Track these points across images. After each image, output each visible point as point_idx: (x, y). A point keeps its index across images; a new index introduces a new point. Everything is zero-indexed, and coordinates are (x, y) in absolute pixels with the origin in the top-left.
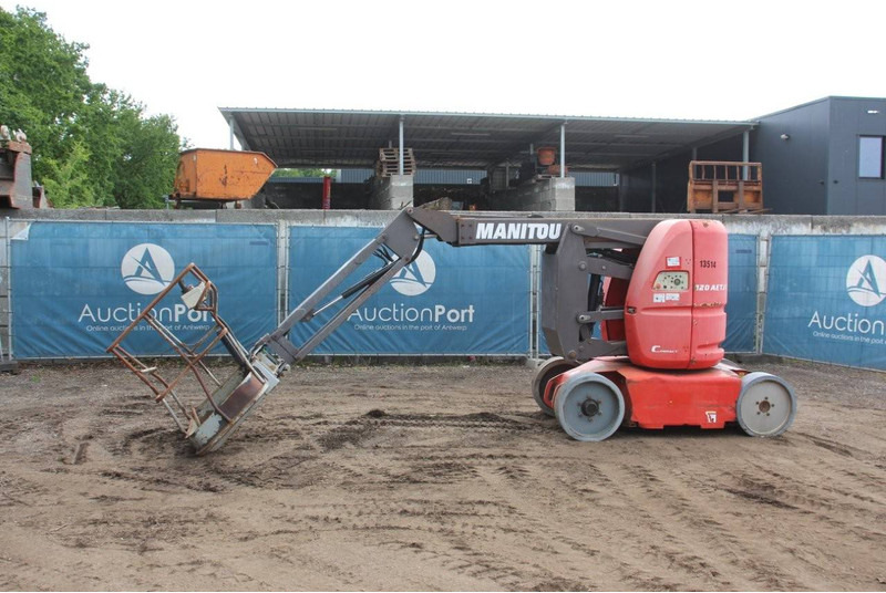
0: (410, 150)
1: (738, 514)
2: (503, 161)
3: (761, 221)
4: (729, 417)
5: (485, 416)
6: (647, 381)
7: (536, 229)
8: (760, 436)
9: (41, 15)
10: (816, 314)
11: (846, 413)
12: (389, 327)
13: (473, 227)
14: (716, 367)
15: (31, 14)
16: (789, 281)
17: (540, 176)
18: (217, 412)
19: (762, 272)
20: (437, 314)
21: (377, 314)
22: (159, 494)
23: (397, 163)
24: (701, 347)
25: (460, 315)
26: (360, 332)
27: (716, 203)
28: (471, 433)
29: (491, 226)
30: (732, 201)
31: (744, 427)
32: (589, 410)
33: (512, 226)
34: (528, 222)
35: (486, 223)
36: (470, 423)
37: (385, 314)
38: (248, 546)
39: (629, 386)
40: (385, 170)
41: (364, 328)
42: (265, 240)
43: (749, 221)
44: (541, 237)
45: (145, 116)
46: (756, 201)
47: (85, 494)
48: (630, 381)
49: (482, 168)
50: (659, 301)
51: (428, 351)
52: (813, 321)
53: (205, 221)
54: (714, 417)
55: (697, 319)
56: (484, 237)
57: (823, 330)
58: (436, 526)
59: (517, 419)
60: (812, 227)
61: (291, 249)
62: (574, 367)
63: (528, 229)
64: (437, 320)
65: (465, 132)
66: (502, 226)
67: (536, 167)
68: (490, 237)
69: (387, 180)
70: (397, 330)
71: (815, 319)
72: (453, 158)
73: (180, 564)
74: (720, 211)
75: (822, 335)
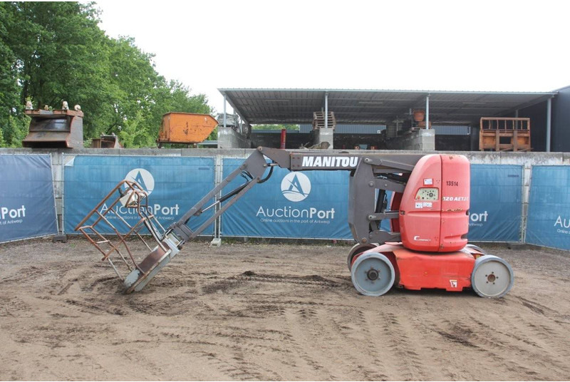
0: (332, 113)
1: (434, 349)
2: (395, 118)
3: (527, 156)
4: (467, 284)
5: (315, 278)
6: (410, 259)
7: (341, 161)
8: (487, 297)
9: (132, 39)
10: (559, 218)
11: (559, 285)
12: (282, 221)
13: (300, 159)
14: (462, 250)
15: (127, 39)
16: (546, 195)
17: (413, 128)
18: (137, 268)
19: (527, 190)
20: (311, 213)
21: (275, 213)
22: (89, 314)
23: (324, 120)
24: (446, 238)
25: (326, 214)
26: (264, 223)
27: (498, 144)
28: (300, 288)
29: (312, 158)
30: (509, 143)
31: (477, 291)
32: (372, 276)
33: (325, 158)
34: (336, 156)
35: (309, 156)
36: (304, 281)
37: (280, 213)
38: (115, 348)
39: (398, 262)
40: (317, 126)
41: (266, 221)
42: (208, 167)
43: (519, 156)
44: (344, 165)
45: (190, 95)
46: (526, 143)
47: (48, 312)
48: (398, 258)
49: (383, 124)
50: (419, 207)
51: (306, 236)
52: (557, 222)
53: (175, 155)
54: (455, 284)
55: (444, 219)
56: (307, 165)
57: (563, 228)
58: (232, 344)
59: (335, 280)
60: (563, 160)
61: (224, 172)
62: (372, 248)
63: (336, 161)
64: (311, 217)
65: (368, 101)
66: (319, 158)
67: (413, 123)
68: (311, 165)
69: (318, 131)
70: (286, 222)
71: (559, 221)
72: (364, 117)
73: (68, 356)
74: (501, 149)
75: (563, 232)
